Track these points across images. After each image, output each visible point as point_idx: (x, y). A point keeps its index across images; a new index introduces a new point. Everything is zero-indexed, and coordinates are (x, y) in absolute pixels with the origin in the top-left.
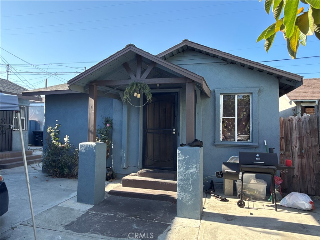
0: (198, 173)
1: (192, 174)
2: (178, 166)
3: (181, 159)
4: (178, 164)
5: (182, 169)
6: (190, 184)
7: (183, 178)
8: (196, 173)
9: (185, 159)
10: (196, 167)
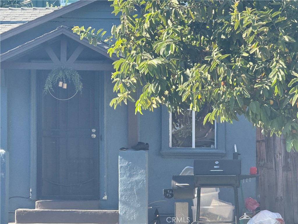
0: (144, 180)
1: (137, 182)
2: (120, 174)
3: (123, 165)
4: (120, 172)
5: (125, 177)
6: (134, 194)
7: (127, 187)
8: (141, 181)
9: (128, 165)
10: (142, 174)
